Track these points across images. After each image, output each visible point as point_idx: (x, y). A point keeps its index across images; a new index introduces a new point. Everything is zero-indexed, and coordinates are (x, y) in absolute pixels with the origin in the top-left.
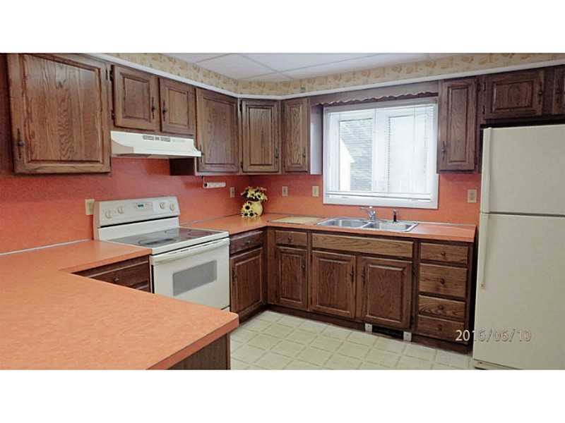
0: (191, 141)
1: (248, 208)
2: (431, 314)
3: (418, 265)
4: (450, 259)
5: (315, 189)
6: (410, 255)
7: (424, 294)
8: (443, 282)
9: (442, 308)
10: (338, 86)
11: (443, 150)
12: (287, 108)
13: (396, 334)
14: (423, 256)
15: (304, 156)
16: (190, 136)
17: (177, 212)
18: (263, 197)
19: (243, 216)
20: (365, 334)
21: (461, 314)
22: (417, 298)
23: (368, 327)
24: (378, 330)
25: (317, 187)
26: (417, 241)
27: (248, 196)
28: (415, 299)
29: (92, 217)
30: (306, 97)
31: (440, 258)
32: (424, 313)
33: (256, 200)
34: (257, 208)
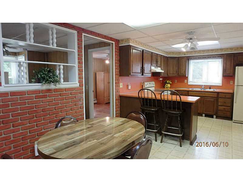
0: (160, 68)
1: (167, 85)
2: (221, 111)
3: (218, 99)
4: (226, 97)
5: (186, 81)
6: (216, 96)
7: (220, 106)
8: (225, 103)
9: (224, 109)
10: (195, 54)
11: (224, 71)
12: (180, 59)
13: (212, 117)
14: (219, 96)
15: (185, 72)
16: (160, 67)
17: (154, 86)
18: (171, 83)
19: (165, 88)
20: (203, 117)
21: (229, 110)
22: (218, 107)
23: (204, 115)
24: (207, 116)
25: (186, 80)
26: (218, 93)
27: (167, 82)
28: (217, 107)
29: (143, 86)
30: (186, 56)
31: (224, 97)
32: (220, 110)
33: (169, 83)
34: (169, 85)
